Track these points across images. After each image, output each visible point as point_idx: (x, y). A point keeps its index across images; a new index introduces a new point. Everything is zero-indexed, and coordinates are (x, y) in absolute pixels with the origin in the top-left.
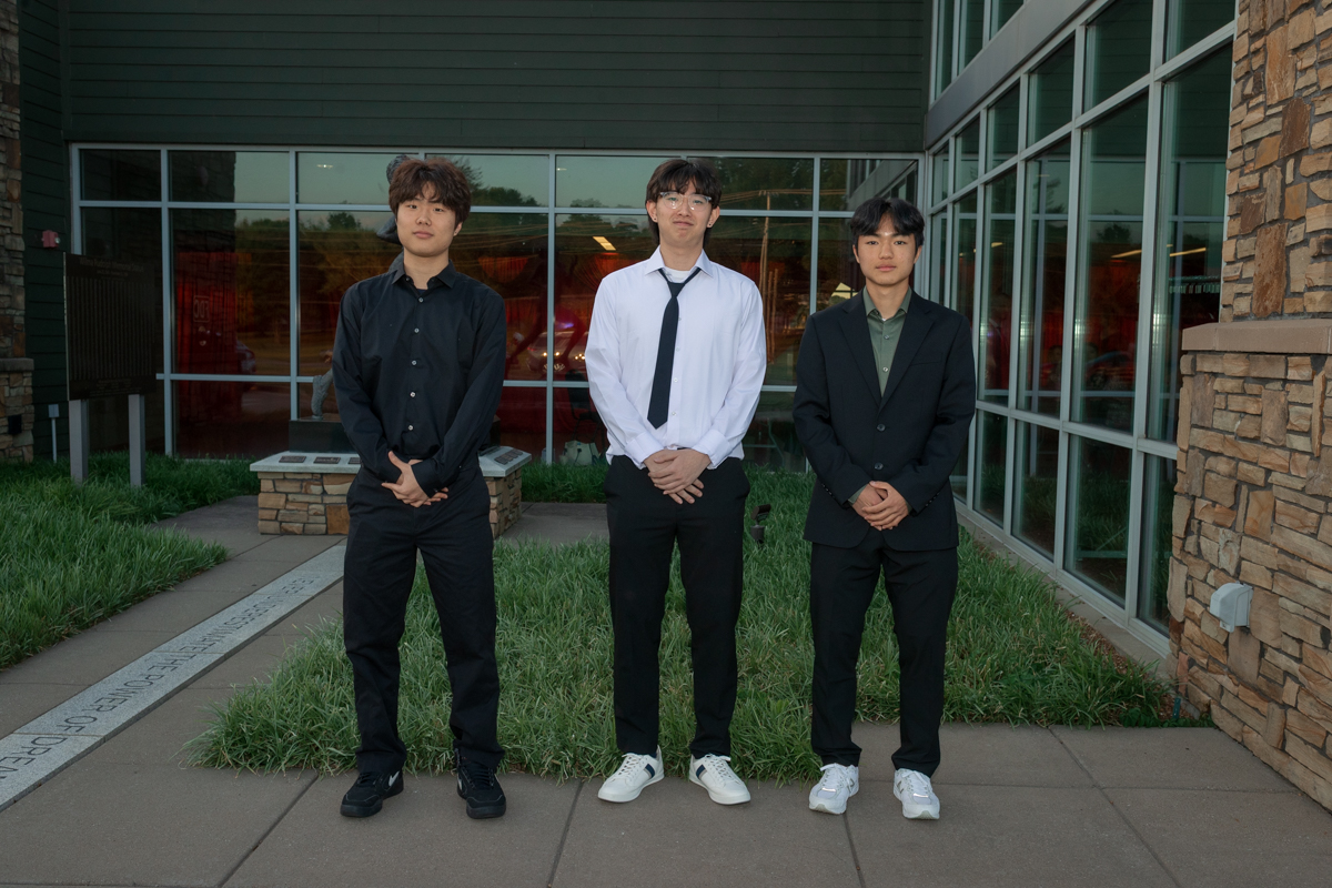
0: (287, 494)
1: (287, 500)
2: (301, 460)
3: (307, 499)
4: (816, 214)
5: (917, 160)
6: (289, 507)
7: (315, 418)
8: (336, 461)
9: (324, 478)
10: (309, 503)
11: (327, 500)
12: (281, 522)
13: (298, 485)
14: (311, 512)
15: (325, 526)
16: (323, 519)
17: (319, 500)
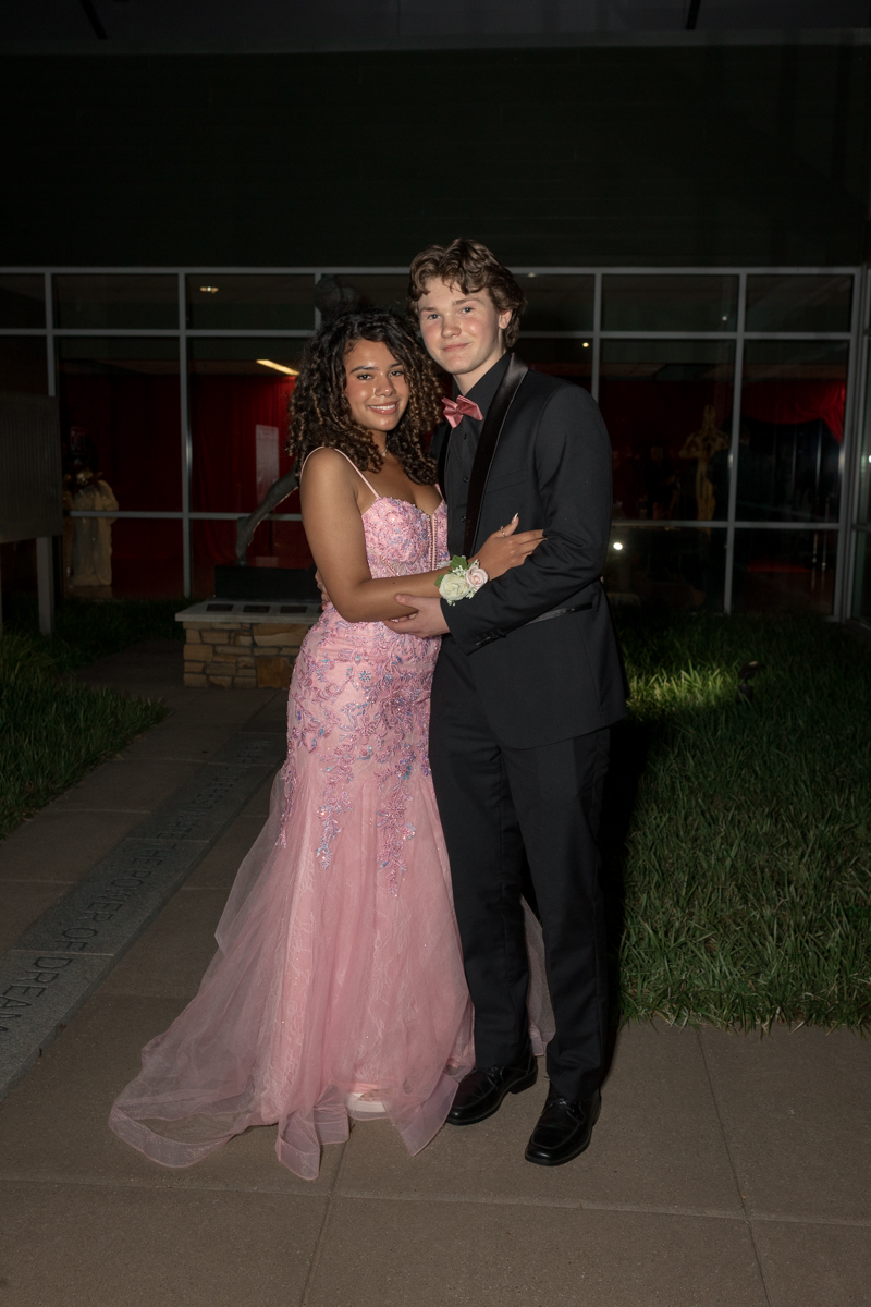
0: (214, 645)
1: (215, 653)
2: (229, 608)
3: (237, 651)
4: (741, 336)
5: (852, 277)
6: (216, 659)
7: (242, 563)
8: (266, 610)
9: (254, 628)
10: (239, 655)
11: (257, 652)
12: (208, 676)
13: (226, 635)
14: (240, 665)
15: (254, 680)
16: (253, 672)
17: (248, 651)
